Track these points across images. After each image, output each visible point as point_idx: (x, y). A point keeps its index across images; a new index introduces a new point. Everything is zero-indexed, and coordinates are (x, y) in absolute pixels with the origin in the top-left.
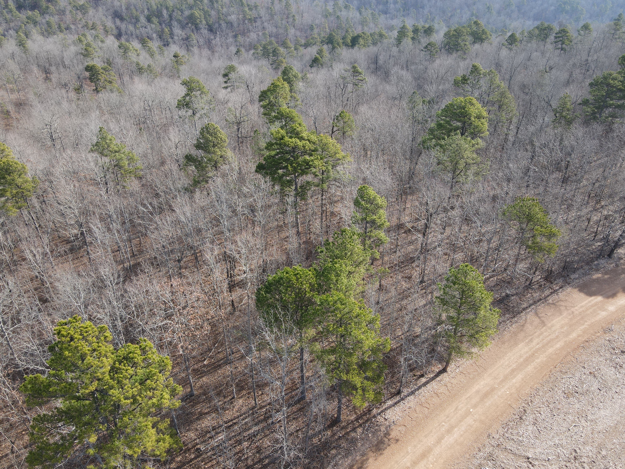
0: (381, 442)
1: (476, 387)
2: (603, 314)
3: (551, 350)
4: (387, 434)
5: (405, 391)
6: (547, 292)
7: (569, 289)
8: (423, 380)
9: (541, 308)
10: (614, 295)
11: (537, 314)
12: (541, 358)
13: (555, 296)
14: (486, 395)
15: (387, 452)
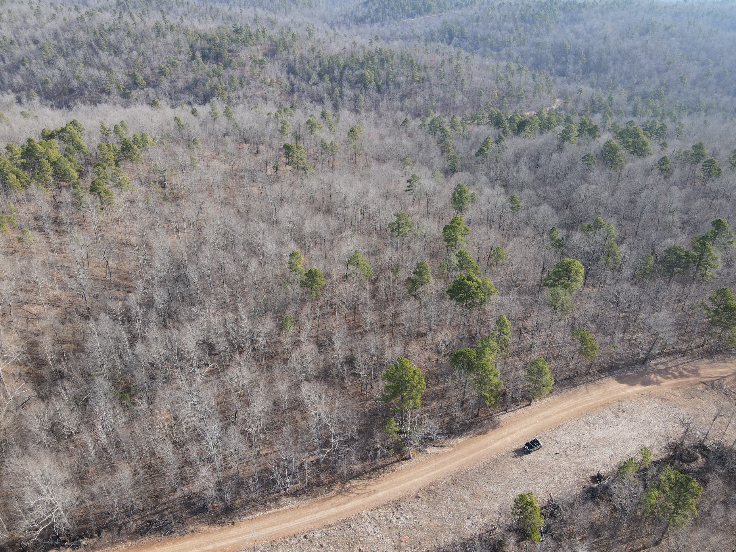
0: (495, 426)
1: (543, 414)
2: (623, 393)
3: (586, 405)
4: (498, 424)
5: (509, 410)
6: (597, 378)
7: (610, 378)
8: (519, 407)
9: (590, 385)
10: (634, 385)
11: (586, 388)
12: (580, 407)
13: (600, 381)
14: (547, 417)
15: (497, 430)
